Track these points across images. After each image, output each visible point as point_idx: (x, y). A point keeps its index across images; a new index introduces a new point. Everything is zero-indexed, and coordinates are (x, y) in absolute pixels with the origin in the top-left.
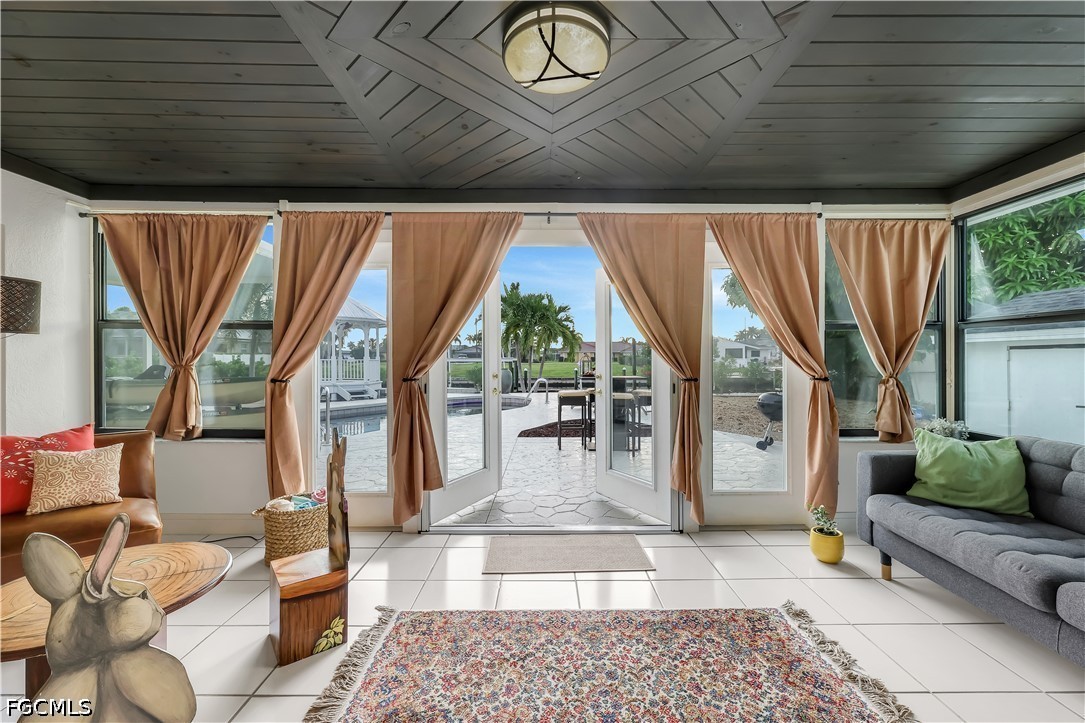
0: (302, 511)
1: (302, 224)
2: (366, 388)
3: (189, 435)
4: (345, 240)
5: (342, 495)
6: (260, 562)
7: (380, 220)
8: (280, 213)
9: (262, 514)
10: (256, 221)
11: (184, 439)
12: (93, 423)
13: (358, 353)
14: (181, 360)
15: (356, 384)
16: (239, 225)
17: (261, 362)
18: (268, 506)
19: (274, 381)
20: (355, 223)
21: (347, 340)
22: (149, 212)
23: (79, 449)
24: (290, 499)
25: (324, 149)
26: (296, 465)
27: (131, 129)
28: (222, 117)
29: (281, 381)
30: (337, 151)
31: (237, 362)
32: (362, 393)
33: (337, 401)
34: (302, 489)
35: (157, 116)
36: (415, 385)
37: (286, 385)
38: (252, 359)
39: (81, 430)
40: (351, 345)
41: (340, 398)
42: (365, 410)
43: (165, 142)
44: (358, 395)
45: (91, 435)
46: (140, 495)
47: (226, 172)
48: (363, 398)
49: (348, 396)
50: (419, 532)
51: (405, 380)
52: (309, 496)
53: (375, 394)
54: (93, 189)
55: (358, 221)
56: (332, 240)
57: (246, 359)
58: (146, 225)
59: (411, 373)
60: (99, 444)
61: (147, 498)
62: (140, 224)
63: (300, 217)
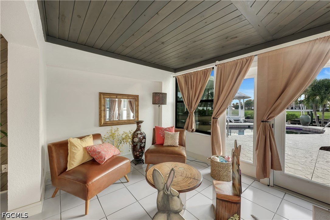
0: (222, 163)
1: (222, 67)
2: (239, 119)
3: (192, 131)
4: (238, 70)
5: (239, 167)
6: (209, 174)
7: (252, 59)
8: (216, 65)
9: (210, 159)
10: (209, 70)
11: (191, 132)
12: (175, 126)
13: (236, 107)
14: (191, 111)
15: (236, 117)
16: (205, 72)
17: (209, 109)
18: (212, 158)
19: (214, 118)
20: (241, 62)
21: (232, 103)
22: (185, 73)
23: (172, 132)
24: (218, 157)
25: (231, 38)
26: (220, 146)
27: (181, 52)
28: (201, 40)
29: (216, 118)
30: (236, 37)
31: (203, 109)
32: (238, 120)
33: (230, 122)
34: (221, 154)
35: (186, 46)
36: (267, 124)
37: (217, 120)
38: (207, 108)
39: (172, 127)
40: (233, 104)
41: (231, 122)
42: (239, 126)
43: (188, 53)
44: (237, 121)
45: (174, 128)
46: (182, 146)
47: (202, 57)
48: (238, 122)
49: (233, 121)
50: (268, 185)
51: (262, 121)
52: (224, 157)
53: (243, 121)
54: (175, 70)
55: (243, 61)
56: (233, 70)
57: (205, 108)
58: (184, 77)
59: (265, 119)
60: (176, 131)
61: (183, 146)
62: (184, 76)
63: (222, 65)
